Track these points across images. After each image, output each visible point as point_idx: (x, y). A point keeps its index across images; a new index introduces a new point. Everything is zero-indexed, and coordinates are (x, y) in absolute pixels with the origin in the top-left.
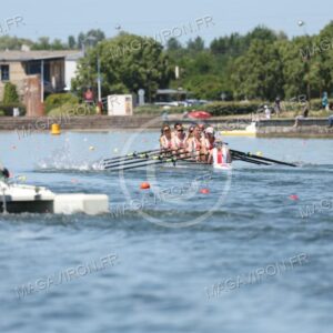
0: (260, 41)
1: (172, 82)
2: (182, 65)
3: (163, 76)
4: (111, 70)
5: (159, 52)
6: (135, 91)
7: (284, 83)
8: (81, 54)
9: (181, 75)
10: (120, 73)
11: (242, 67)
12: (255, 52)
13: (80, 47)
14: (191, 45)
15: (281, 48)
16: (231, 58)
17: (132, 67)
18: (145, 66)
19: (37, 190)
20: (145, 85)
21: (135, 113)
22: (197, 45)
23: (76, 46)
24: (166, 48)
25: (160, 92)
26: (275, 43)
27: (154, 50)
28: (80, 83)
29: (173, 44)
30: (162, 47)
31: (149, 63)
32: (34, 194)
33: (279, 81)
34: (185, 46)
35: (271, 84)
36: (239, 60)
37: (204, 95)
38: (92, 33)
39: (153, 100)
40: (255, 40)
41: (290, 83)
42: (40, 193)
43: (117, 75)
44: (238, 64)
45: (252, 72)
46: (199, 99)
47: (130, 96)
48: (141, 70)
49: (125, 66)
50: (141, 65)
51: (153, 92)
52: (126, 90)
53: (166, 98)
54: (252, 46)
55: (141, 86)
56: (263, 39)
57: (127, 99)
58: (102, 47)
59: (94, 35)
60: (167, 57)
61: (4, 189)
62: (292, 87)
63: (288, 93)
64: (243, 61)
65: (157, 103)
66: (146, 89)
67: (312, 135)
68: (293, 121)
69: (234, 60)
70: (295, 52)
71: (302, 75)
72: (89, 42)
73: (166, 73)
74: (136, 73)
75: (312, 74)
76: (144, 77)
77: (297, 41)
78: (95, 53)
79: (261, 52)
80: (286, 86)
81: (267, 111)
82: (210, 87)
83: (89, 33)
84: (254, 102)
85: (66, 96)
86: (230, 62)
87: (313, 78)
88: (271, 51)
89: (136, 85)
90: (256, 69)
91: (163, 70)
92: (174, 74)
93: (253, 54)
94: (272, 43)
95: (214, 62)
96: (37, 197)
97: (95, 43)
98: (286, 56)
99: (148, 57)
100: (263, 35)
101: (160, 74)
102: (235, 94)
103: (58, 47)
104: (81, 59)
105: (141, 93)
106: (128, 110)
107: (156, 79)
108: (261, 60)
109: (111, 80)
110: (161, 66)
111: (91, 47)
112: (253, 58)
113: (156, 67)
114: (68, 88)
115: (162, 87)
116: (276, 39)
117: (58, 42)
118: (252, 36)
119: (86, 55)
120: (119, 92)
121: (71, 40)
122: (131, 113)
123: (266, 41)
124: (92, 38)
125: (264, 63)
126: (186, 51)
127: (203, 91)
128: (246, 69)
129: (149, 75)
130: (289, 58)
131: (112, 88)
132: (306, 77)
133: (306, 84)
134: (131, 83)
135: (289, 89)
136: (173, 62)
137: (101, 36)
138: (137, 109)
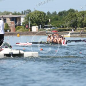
0: (71, 12)
1: (48, 23)
2: (51, 19)
3: (46, 21)
4: (33, 20)
5: (45, 15)
6: (39, 25)
7: (77, 23)
8: (25, 16)
9: (51, 21)
10: (35, 21)
11: (66, 19)
12: (70, 15)
13: (25, 14)
14: (53, 13)
15: (76, 14)
16: (63, 17)
17: (38, 19)
18: (41, 19)
19: (20, 51)
20: (41, 24)
21: (39, 31)
22: (55, 13)
23: (24, 14)
24: (47, 14)
25: (45, 25)
26: (75, 13)
27: (44, 15)
28: (25, 23)
29: (49, 13)
30: (46, 14)
31: (42, 18)
32: (19, 52)
33: (76, 22)
34: (52, 14)
35: (74, 23)
36: (65, 17)
37: (57, 26)
38: (28, 10)
39: (43, 28)
40: (70, 12)
41: (79, 23)
42: (20, 52)
43: (34, 21)
44: (65, 18)
45: (69, 20)
46: (55, 27)
47: (38, 27)
48: (40, 20)
49: (36, 19)
50: (40, 19)
51: (43, 26)
52: (36, 25)
53: (47, 27)
54: (69, 14)
55: (40, 24)
56: (72, 12)
57: (37, 27)
58: (30, 14)
59: (28, 11)
60: (47, 17)
61: (11, 51)
62: (79, 24)
63: (78, 26)
64: (67, 17)
65: (45, 28)
66: (42, 25)
67: (85, 36)
68: (80, 33)
69: (64, 17)
70: (80, 15)
71: (82, 21)
72: (27, 13)
73: (47, 20)
74: (39, 21)
75: (85, 21)
76: (41, 22)
77: (81, 12)
78: (28, 15)
79: (71, 15)
80: (78, 24)
81: (73, 30)
82: (58, 24)
83: (27, 10)
84: (70, 28)
85: (21, 26)
86: (63, 18)
87: (85, 22)
88: (74, 15)
89: (39, 24)
90: (70, 20)
91: (46, 20)
92: (49, 21)
93: (69, 16)
94: (74, 13)
95: (59, 18)
96: (20, 53)
97: (28, 13)
98: (78, 16)
99: (42, 16)
100: (72, 11)
101: (45, 21)
102: (65, 26)
103: (19, 14)
104: (25, 17)
105: (40, 26)
106: (37, 30)
107: (44, 22)
108: (71, 17)
109: (33, 22)
110: (45, 19)
111: (28, 14)
112: (69, 17)
113: (44, 19)
114: (21, 25)
115: (46, 24)
116: (75, 12)
117: (19, 13)
118: (69, 11)
119: (26, 16)
120: (35, 26)
121: (22, 12)
122: (38, 31)
123: (73, 12)
124: (28, 12)
125: (72, 18)
126: (52, 15)
127: (56, 25)
128: (68, 19)
129: (42, 21)
130: (79, 17)
131: (33, 24)
132: (83, 22)
133: (83, 23)
134: (38, 23)
135: (79, 25)
136: (49, 18)
137: (30, 11)
138: (39, 30)
